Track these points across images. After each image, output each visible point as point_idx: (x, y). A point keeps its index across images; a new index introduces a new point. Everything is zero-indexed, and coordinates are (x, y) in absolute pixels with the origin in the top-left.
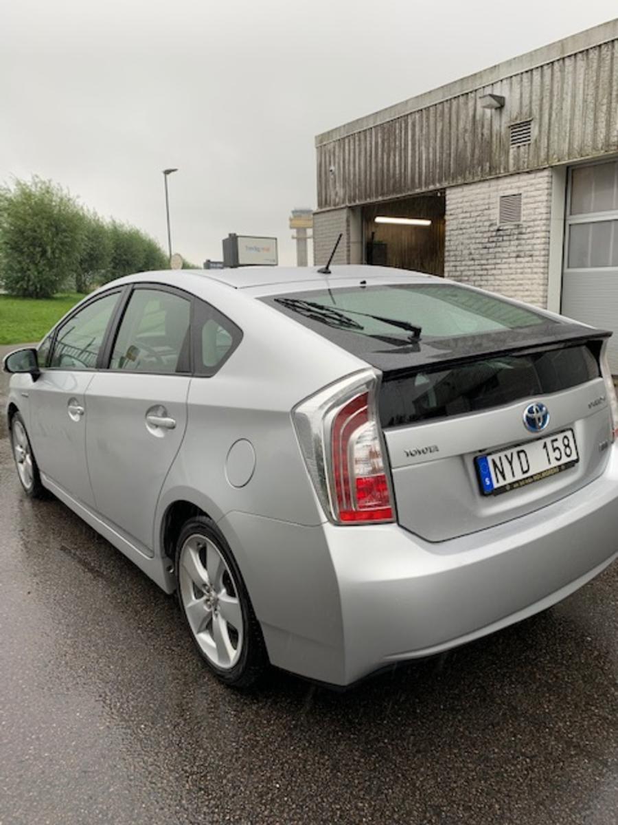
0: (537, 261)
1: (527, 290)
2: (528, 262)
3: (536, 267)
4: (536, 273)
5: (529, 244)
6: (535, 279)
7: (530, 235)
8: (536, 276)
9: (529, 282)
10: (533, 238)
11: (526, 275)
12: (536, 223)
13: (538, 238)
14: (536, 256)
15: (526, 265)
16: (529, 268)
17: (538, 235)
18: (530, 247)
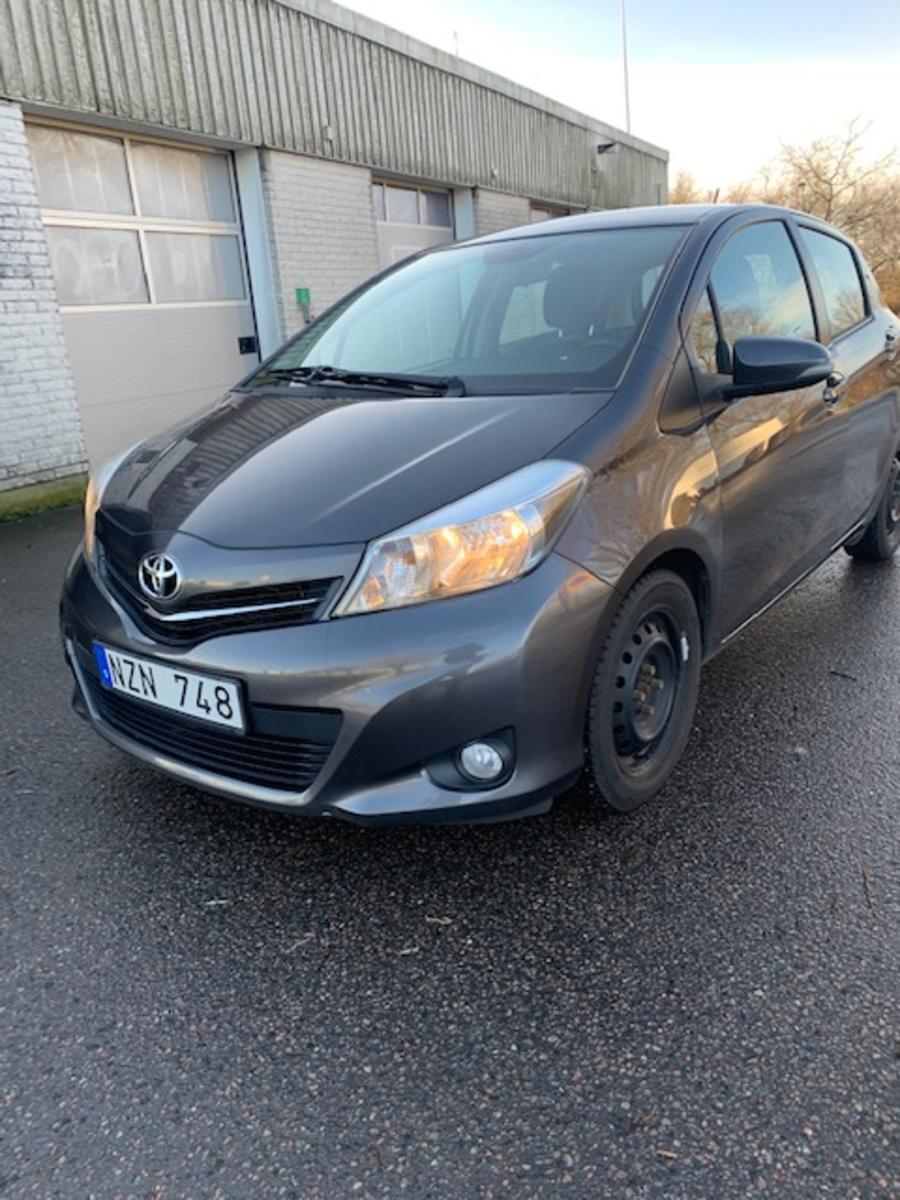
0: (43, 288)
1: (36, 346)
2: (24, 289)
3: (43, 300)
4: (46, 311)
5: (14, 253)
6: (45, 323)
7: (17, 235)
8: (47, 317)
9: (37, 329)
10: (21, 241)
11: (29, 315)
12: (22, 210)
13: (32, 241)
14: (38, 278)
15: (25, 295)
16: (33, 301)
17: (28, 235)
18: (19, 259)
